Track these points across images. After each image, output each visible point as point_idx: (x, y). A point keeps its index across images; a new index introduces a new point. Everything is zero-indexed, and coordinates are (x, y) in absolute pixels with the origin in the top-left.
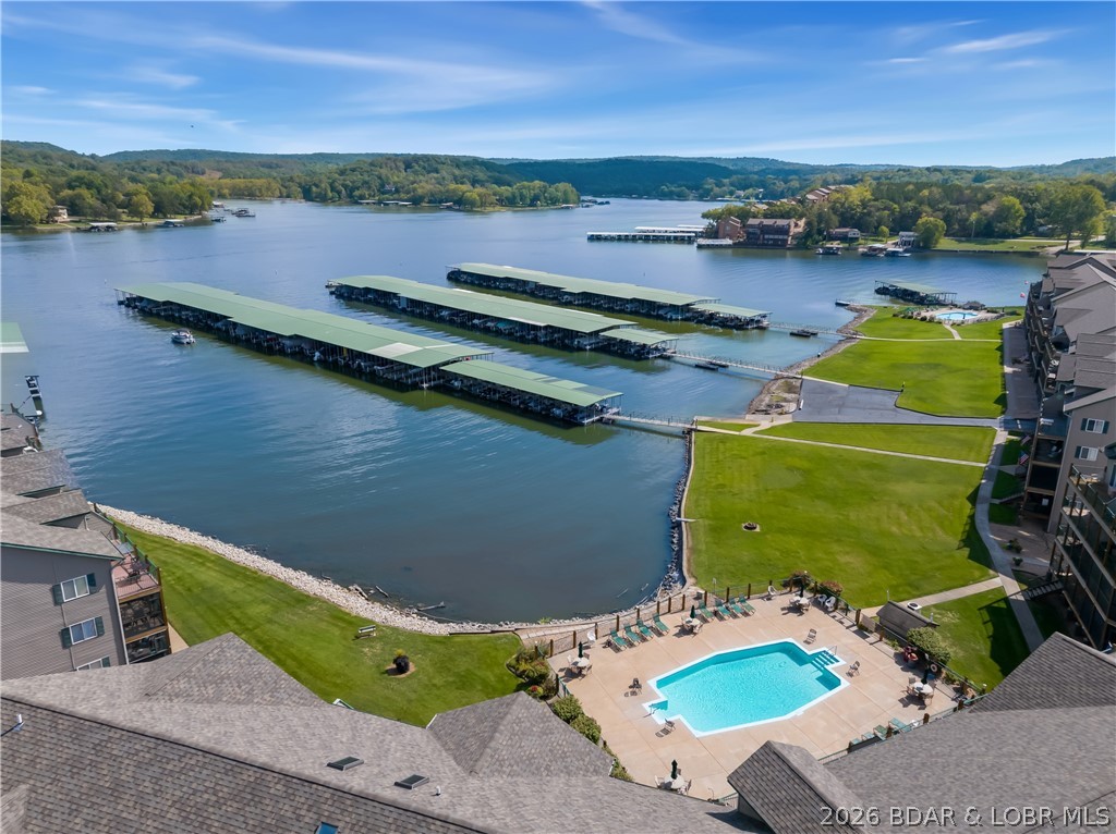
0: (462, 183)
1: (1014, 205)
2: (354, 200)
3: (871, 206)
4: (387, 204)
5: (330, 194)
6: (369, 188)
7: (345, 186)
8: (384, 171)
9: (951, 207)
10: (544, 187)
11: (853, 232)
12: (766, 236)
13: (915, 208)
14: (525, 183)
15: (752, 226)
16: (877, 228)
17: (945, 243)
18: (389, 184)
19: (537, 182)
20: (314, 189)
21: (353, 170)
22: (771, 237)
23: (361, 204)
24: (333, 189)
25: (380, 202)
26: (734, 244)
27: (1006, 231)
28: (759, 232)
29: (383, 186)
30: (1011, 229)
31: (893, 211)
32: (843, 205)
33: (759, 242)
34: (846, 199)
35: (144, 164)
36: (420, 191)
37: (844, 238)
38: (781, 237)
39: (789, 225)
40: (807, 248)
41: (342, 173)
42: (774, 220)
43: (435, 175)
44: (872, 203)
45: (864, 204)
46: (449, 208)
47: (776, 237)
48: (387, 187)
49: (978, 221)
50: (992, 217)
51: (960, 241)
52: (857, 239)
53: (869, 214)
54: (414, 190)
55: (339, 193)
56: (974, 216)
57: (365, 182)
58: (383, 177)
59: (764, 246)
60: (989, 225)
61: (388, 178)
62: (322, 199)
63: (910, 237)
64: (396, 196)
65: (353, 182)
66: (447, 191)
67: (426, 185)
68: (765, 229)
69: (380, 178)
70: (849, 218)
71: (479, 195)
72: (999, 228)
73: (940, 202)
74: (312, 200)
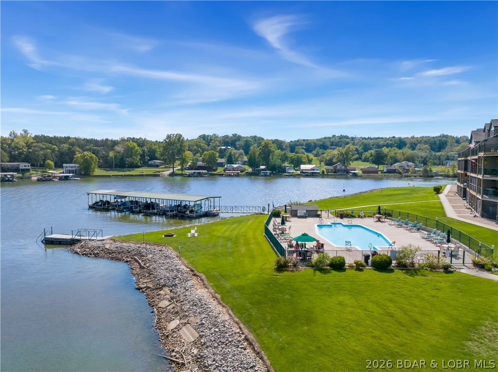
1: (134, 147)
3: (35, 146)
9: (95, 148)
13: (69, 149)
16: (44, 161)
17: (98, 172)
27: (133, 164)
30: (135, 162)
31: (53, 150)
44: (35, 144)
49: (116, 157)
50: (123, 154)
51: (107, 171)
56: (111, 154)
60: (122, 159)
63: (72, 167)
72: (128, 161)
73: (86, 145)
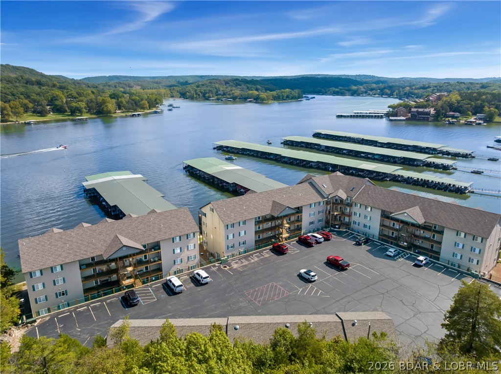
0: (252, 90)
2: (207, 99)
4: (222, 100)
5: (195, 96)
6: (212, 93)
7: (201, 92)
8: (217, 86)
10: (291, 92)
11: (457, 114)
12: (420, 116)
14: (283, 90)
15: (414, 112)
18: (220, 91)
19: (287, 89)
20: (188, 94)
21: (203, 85)
22: (422, 116)
23: (210, 100)
24: (196, 94)
25: (218, 99)
26: (406, 119)
28: (417, 114)
29: (217, 92)
32: (449, 102)
33: (417, 118)
34: (451, 100)
35: (109, 84)
36: (236, 94)
37: (453, 117)
38: (426, 116)
39: (430, 111)
40: (438, 121)
41: (198, 87)
42: (423, 109)
43: (240, 87)
45: (458, 102)
46: (250, 101)
47: (424, 116)
48: (219, 92)
52: (458, 117)
53: (461, 106)
54: (233, 94)
55: (199, 95)
57: (210, 91)
58: (217, 88)
59: (419, 120)
61: (219, 89)
62: (192, 98)
64: (225, 96)
65: (205, 90)
66: (248, 94)
67: (237, 92)
68: (419, 113)
69: (216, 88)
70: (453, 108)
71: (267, 96)
74: (187, 99)
